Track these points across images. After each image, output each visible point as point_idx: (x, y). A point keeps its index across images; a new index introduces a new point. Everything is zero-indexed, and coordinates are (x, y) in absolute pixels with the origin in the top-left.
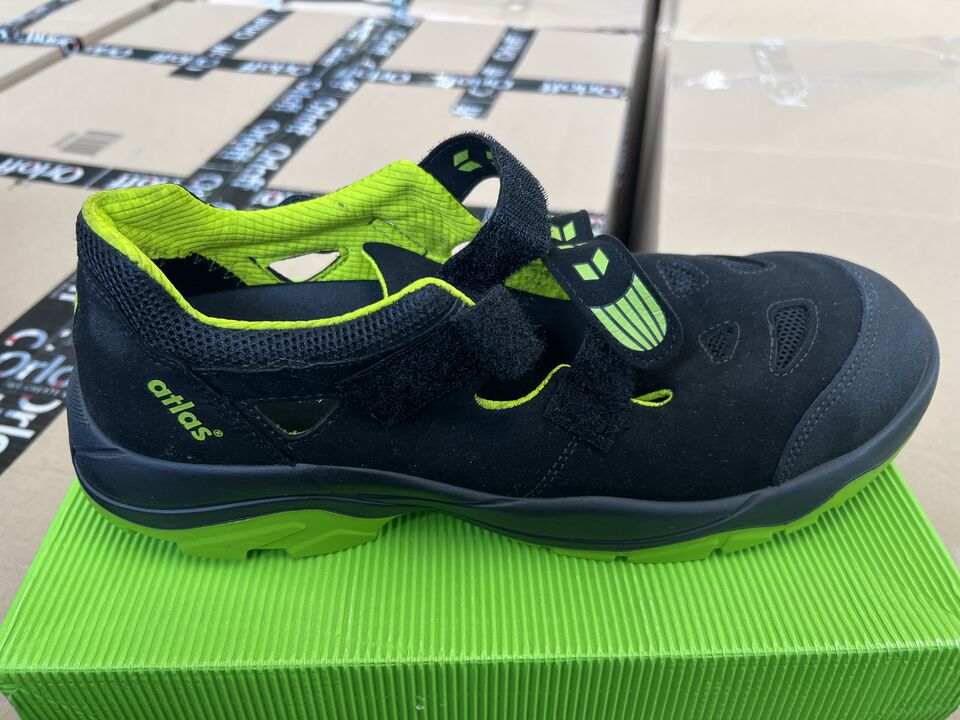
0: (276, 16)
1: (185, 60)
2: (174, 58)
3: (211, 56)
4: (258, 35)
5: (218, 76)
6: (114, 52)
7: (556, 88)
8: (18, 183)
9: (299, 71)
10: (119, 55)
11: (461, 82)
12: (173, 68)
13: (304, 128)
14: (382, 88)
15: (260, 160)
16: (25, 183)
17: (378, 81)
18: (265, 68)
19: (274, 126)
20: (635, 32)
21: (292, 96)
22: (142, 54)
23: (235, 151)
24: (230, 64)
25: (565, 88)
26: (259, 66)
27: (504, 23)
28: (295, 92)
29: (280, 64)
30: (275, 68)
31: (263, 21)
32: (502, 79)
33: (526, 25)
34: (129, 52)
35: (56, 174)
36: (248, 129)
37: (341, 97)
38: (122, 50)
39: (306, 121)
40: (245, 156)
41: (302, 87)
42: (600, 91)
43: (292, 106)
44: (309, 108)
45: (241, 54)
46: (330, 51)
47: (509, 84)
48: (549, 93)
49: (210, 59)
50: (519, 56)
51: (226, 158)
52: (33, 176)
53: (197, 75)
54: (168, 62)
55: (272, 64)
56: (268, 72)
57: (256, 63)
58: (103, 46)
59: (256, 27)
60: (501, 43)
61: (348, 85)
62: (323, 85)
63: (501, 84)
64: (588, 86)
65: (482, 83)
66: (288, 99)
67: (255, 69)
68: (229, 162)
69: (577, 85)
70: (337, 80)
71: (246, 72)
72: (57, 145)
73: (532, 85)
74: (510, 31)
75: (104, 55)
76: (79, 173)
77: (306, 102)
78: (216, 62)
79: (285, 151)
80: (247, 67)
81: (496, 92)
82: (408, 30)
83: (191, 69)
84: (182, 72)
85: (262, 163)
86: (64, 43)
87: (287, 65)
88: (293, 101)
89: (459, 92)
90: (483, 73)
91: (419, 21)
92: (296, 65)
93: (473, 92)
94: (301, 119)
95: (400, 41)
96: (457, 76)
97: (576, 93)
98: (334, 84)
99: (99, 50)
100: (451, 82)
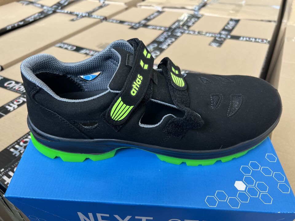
0: (160, 12)
1: (133, 24)
2: (131, 24)
3: (141, 23)
4: (154, 18)
5: (141, 30)
6: (115, 21)
7: (245, 39)
8: (86, 56)
9: (165, 29)
10: (116, 22)
11: (213, 35)
12: (130, 26)
13: (164, 46)
14: (189, 35)
16: (88, 56)
17: (188, 33)
18: (155, 28)
20: (275, 21)
21: (162, 36)
22: (122, 22)
24: (145, 26)
25: (248, 39)
26: (154, 27)
27: (229, 17)
30: (158, 28)
31: (156, 14)
32: (227, 35)
33: (237, 18)
34: (119, 22)
36: (148, 45)
37: (176, 37)
38: (117, 21)
41: (165, 34)
42: (260, 41)
43: (162, 39)
44: (167, 40)
45: (149, 23)
46: (174, 23)
47: (229, 37)
48: (242, 41)
50: (233, 28)
52: (90, 54)
53: (136, 29)
54: (129, 25)
55: (158, 26)
56: (156, 29)
58: (112, 20)
59: (154, 16)
60: (228, 24)
61: (179, 34)
62: (171, 34)
63: (227, 37)
64: (256, 39)
65: (220, 36)
67: (152, 28)
69: (252, 38)
70: (176, 32)
71: (150, 29)
72: (98, 46)
73: (237, 38)
74: (231, 20)
78: (142, 25)
79: (158, 53)
80: (150, 27)
81: (225, 39)
82: (199, 18)
83: (135, 27)
84: (132, 28)
86: (102, 18)
87: (161, 27)
89: (213, 38)
90: (221, 33)
91: (202, 15)
92: (165, 27)
93: (217, 39)
94: (164, 44)
95: (196, 21)
96: (212, 33)
97: (251, 41)
98: (175, 34)
99: (111, 21)
100: (211, 35)
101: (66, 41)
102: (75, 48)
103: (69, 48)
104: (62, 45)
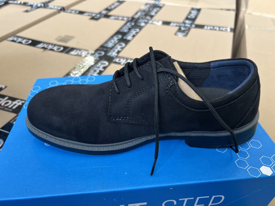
0: (120, 2)
1: (94, 15)
2: (91, 14)
3: (102, 14)
4: (115, 8)
5: (103, 20)
6: (73, 12)
8: (44, 51)
9: (127, 19)
10: (75, 13)
11: (178, 25)
12: (90, 17)
13: (129, 38)
14: (153, 26)
15: (116, 47)
16: (47, 51)
17: (152, 23)
18: (117, 18)
19: (120, 36)
21: (125, 27)
22: (81, 13)
23: (108, 44)
24: (107, 16)
25: (212, 28)
26: (116, 17)
27: (190, 6)
28: (127, 26)
29: (122, 17)
30: (120, 18)
32: (191, 24)
33: (198, 7)
34: (78, 12)
35: (55, 48)
36: (112, 37)
37: (141, 28)
38: (76, 11)
39: (130, 35)
40: (111, 46)
41: (128, 24)
42: (224, 29)
43: (126, 30)
44: (131, 31)
45: (111, 13)
46: (136, 13)
47: (193, 26)
48: (207, 29)
49: (101, 15)
50: (196, 17)
51: (105, 46)
52: (49, 49)
53: (97, 19)
54: (89, 15)
55: (120, 17)
57: (115, 16)
58: (71, 10)
59: (115, 6)
60: (190, 13)
61: (143, 24)
62: (135, 24)
63: (191, 26)
64: (220, 27)
65: (185, 25)
66: (124, 28)
67: (114, 18)
68: (107, 47)
69: (216, 27)
71: (112, 19)
72: (56, 39)
73: (201, 27)
74: (193, 9)
75: (70, 13)
76: (62, 49)
77: (130, 29)
78: (103, 16)
79: (124, 45)
80: (112, 18)
81: (189, 29)
82: (160, 8)
83: (95, 18)
84: (93, 18)
85: (116, 48)
86: (59, 8)
87: (124, 17)
88: (126, 28)
89: (177, 28)
90: (185, 22)
91: (164, 5)
92: (127, 17)
93: (182, 28)
94: (128, 34)
95: (158, 11)
96: (177, 23)
97: (216, 30)
98: (138, 24)
99: (69, 11)
100: (175, 24)
101: (19, 34)
102: (30, 42)
103: (24, 42)
104: (15, 39)
